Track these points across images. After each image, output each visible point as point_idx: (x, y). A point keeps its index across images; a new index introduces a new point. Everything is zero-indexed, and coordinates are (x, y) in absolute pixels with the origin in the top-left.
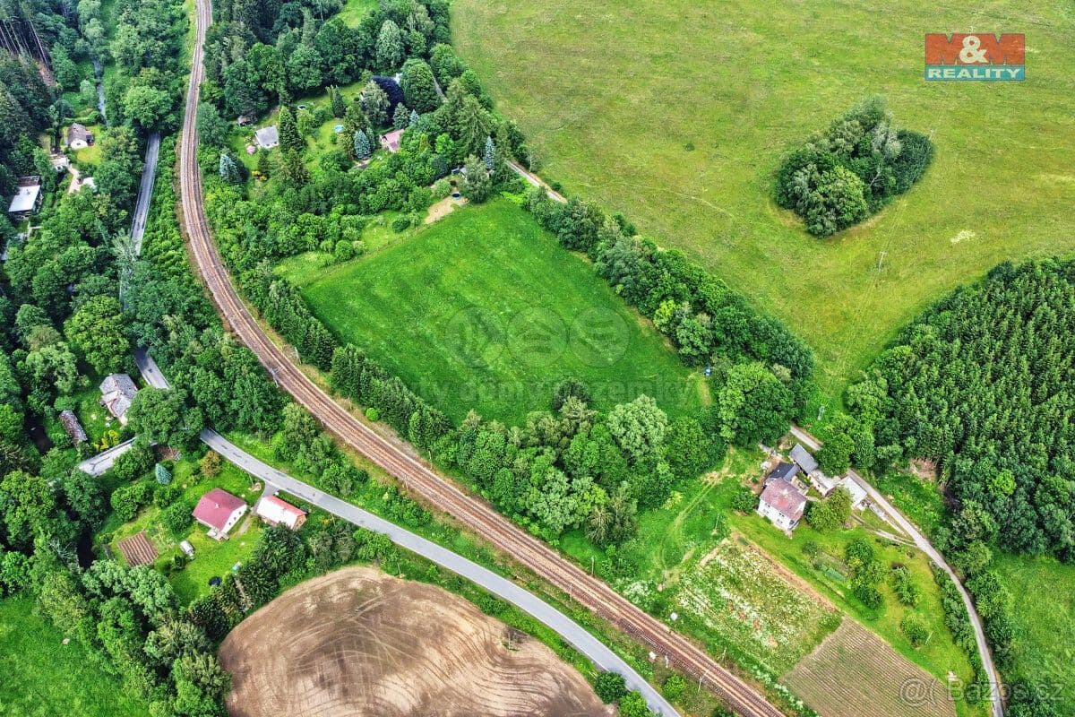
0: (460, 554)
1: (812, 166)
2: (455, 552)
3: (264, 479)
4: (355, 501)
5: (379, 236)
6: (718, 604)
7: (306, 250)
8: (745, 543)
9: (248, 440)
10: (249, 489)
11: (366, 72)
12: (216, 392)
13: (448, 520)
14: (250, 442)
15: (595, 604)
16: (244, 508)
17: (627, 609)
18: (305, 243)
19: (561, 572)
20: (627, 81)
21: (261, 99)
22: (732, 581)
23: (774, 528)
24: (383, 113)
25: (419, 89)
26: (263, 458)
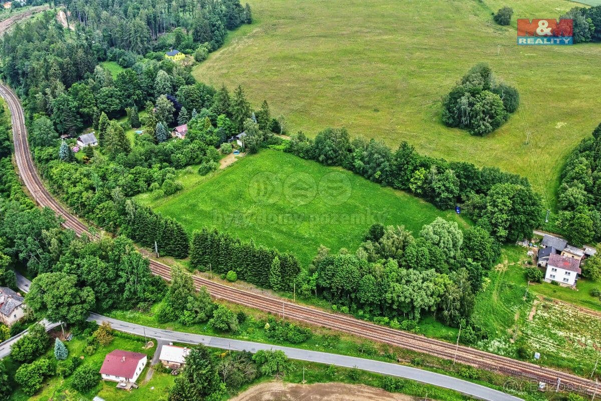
0: (345, 355)
1: (467, 94)
2: (341, 354)
3: (155, 337)
4: (241, 337)
5: (189, 179)
6: (560, 342)
7: (139, 192)
8: (550, 301)
9: (129, 314)
10: (143, 348)
11: (148, 102)
12: (104, 272)
13: (325, 331)
14: (132, 316)
15: (474, 362)
16: (144, 360)
17: (498, 359)
18: (138, 186)
19: (433, 346)
20: (320, 89)
21: (79, 120)
22: (559, 325)
23: (562, 287)
24: (171, 115)
25: (192, 101)
26: (147, 323)
